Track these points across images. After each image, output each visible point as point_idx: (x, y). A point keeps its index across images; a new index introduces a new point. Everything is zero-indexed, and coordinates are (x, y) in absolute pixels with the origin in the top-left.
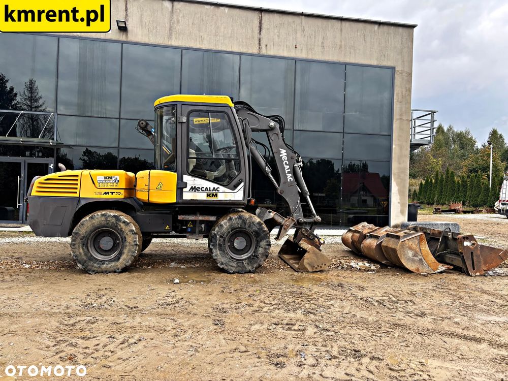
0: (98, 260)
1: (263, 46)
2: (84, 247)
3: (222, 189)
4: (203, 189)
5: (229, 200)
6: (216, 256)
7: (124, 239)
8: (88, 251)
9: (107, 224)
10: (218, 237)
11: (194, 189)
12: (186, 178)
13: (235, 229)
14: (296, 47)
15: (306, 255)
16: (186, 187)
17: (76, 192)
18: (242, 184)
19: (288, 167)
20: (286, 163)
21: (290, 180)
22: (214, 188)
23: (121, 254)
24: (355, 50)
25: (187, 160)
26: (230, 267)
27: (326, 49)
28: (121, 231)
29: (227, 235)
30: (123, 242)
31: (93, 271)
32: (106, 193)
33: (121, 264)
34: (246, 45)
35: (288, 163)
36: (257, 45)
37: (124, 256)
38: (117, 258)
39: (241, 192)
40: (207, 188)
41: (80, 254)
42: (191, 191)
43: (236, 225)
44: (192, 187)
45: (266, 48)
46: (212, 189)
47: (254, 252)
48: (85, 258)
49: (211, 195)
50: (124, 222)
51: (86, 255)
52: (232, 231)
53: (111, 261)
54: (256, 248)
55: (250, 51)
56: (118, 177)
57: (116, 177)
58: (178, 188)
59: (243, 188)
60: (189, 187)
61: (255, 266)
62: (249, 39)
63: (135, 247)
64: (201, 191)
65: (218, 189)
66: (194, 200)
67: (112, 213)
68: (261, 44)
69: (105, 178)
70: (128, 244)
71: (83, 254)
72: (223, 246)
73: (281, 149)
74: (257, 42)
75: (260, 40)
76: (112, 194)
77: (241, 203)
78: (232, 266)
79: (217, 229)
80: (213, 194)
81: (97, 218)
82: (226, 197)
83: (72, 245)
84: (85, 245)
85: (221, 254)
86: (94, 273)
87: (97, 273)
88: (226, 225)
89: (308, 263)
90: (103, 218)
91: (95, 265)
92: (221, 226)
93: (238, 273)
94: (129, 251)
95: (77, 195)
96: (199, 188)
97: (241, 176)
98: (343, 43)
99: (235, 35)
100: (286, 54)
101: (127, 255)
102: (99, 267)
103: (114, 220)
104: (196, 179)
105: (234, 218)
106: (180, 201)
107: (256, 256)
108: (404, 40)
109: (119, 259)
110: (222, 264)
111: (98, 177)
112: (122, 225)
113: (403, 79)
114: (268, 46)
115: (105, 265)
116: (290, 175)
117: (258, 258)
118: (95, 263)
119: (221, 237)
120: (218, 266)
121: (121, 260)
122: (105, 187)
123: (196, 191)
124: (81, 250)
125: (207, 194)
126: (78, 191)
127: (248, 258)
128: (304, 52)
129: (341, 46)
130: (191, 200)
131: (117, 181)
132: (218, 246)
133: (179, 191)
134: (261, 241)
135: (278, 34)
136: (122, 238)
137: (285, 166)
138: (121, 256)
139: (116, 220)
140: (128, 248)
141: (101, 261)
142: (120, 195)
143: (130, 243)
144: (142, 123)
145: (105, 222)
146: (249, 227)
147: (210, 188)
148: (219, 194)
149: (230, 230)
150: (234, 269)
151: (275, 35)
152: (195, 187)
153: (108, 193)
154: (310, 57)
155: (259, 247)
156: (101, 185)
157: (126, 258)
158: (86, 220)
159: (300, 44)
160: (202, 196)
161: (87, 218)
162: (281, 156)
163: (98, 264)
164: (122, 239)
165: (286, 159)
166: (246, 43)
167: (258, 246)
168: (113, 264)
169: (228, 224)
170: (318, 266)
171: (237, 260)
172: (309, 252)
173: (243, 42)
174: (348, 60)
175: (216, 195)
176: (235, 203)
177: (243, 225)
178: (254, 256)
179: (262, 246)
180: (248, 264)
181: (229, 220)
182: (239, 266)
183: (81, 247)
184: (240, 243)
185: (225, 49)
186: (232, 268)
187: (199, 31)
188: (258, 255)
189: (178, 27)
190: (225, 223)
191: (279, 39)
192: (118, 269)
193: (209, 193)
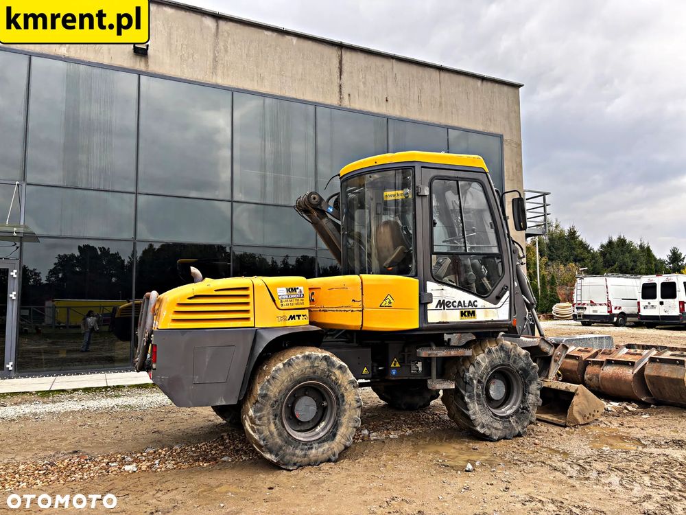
0: (299, 441)
1: (345, 96)
2: (277, 421)
3: (481, 302)
4: (455, 303)
5: (491, 321)
6: (474, 414)
7: (340, 399)
8: (284, 427)
9: (314, 372)
10: (475, 382)
11: (442, 304)
12: (431, 286)
13: (495, 367)
14: (387, 101)
15: (575, 399)
16: (431, 302)
17: (248, 319)
18: (507, 294)
22: (470, 302)
23: (336, 425)
24: (457, 110)
25: (431, 257)
26: (494, 431)
27: (423, 106)
28: (336, 384)
29: (486, 379)
30: (338, 404)
31: (295, 464)
32: (292, 318)
33: (336, 445)
34: (323, 92)
36: (338, 94)
37: (342, 431)
38: (332, 435)
39: (507, 307)
40: (460, 302)
41: (272, 434)
42: (438, 308)
43: (497, 361)
44: (440, 301)
45: (350, 99)
46: (467, 303)
47: (522, 402)
48: (279, 441)
49: (466, 314)
50: (341, 368)
51: (280, 435)
52: (491, 371)
53: (321, 441)
54: (524, 395)
55: (328, 102)
58: (421, 304)
59: (508, 300)
60: (435, 302)
62: (327, 84)
64: (452, 307)
65: (476, 303)
66: (444, 323)
67: (318, 352)
68: (342, 93)
70: (347, 407)
71: (275, 433)
72: (481, 396)
74: (337, 89)
75: (340, 86)
76: (299, 318)
78: (496, 429)
79: (472, 369)
80: (469, 312)
81: (298, 364)
82: (486, 316)
84: (278, 416)
85: (480, 410)
86: (295, 467)
87: (301, 466)
88: (485, 362)
89: (579, 412)
90: (307, 364)
91: (298, 452)
92: (478, 363)
93: (505, 438)
94: (351, 418)
95: (250, 324)
96: (450, 302)
97: (505, 281)
98: (443, 100)
99: (308, 77)
100: (374, 109)
101: (347, 428)
102: (305, 455)
103: (324, 365)
105: (493, 349)
106: (425, 325)
107: (526, 409)
108: (510, 102)
109: (335, 435)
110: (483, 426)
111: (279, 289)
112: (338, 372)
113: (512, 151)
114: (352, 96)
115: (314, 451)
117: (528, 411)
118: (296, 448)
119: (479, 382)
120: (477, 432)
121: (338, 438)
122: (290, 307)
123: (446, 308)
124: (272, 427)
125: (462, 312)
126: (250, 315)
127: (516, 412)
128: (397, 107)
129: (441, 104)
130: (440, 323)
131: (302, 296)
132: (475, 398)
133: (422, 308)
134: (531, 383)
135: (363, 80)
136: (337, 396)
138: (337, 430)
139: (328, 365)
140: (347, 414)
141: (306, 443)
142: (306, 320)
143: (350, 404)
144: (314, 198)
145: (311, 370)
146: (514, 362)
147: (464, 301)
148: (477, 312)
149: (489, 369)
150: (499, 434)
151: (360, 81)
152: (444, 301)
153: (294, 317)
154: (405, 115)
155: (529, 393)
156: (283, 303)
157: (345, 434)
158: (279, 369)
159: (392, 97)
160: (453, 316)
161: (280, 365)
163: (302, 450)
164: (337, 399)
166: (323, 89)
167: (525, 392)
168: (326, 446)
169: (487, 360)
170: (590, 414)
171: (500, 417)
172: (577, 395)
173: (318, 87)
174: (450, 122)
175: (474, 313)
176: (501, 324)
177: (506, 360)
178: (523, 409)
179: (534, 392)
180: (517, 422)
181: (488, 353)
182: (505, 428)
183: (272, 421)
184: (497, 389)
185: (294, 96)
186: (497, 432)
187: (257, 67)
188: (529, 407)
189: (226, 58)
190: (483, 359)
191: (365, 87)
192: (334, 455)
193: (464, 311)
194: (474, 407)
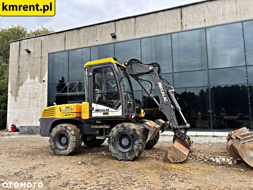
1: (184, 26)
2: (54, 142)
3: (111, 109)
4: (101, 110)
5: (114, 116)
6: (111, 149)
7: (69, 139)
8: (56, 144)
9: (62, 130)
10: (111, 138)
11: (97, 111)
12: (93, 105)
14: (205, 21)
15: (169, 151)
16: (93, 110)
17: (53, 116)
18: (121, 106)
19: (164, 93)
20: (162, 91)
21: (166, 101)
22: (107, 109)
24: (248, 12)
25: (93, 95)
26: (118, 157)
27: (226, 16)
28: (68, 134)
29: (116, 137)
31: (57, 154)
32: (66, 115)
33: (68, 151)
34: (174, 28)
35: (163, 91)
36: (180, 27)
37: (69, 147)
39: (121, 111)
40: (103, 110)
42: (96, 112)
43: (121, 131)
45: (186, 27)
46: (105, 110)
47: (132, 148)
48: (54, 147)
49: (105, 114)
50: (69, 130)
51: (54, 146)
52: (119, 134)
53: (64, 149)
54: (133, 145)
55: (176, 31)
56: (72, 107)
57: (71, 107)
58: (89, 111)
59: (121, 108)
61: (133, 156)
62: (175, 24)
63: (73, 142)
64: (100, 112)
65: (109, 110)
66: (97, 117)
67: (64, 125)
68: (183, 25)
69: (66, 108)
70: (70, 141)
71: (53, 145)
72: (114, 143)
73: (158, 83)
74: (180, 25)
75: (182, 23)
76: (69, 115)
77: (121, 117)
78: (119, 156)
79: (111, 133)
80: (106, 113)
81: (58, 128)
82: (113, 114)
83: (50, 141)
84: (54, 141)
85: (113, 148)
88: (115, 131)
90: (61, 128)
91: (58, 151)
92: (113, 131)
93: (123, 160)
94: (71, 144)
97: (120, 101)
98: (238, 9)
99: (168, 24)
100: (199, 26)
101: (70, 147)
103: (64, 129)
104: (98, 105)
105: (119, 126)
106: (91, 118)
107: (133, 151)
109: (67, 148)
110: (114, 154)
111: (63, 108)
112: (68, 131)
114: (187, 25)
115: (61, 152)
116: (166, 98)
117: (134, 152)
119: (113, 138)
120: (112, 156)
121: (68, 149)
122: (66, 112)
124: (53, 144)
125: (104, 113)
127: (129, 151)
128: (211, 22)
129: (237, 12)
130: (96, 117)
131: (72, 109)
132: (111, 143)
133: (90, 112)
134: (135, 141)
135: (192, 16)
137: (162, 92)
139: (66, 129)
140: (70, 143)
141: (60, 149)
142: (73, 116)
143: (71, 140)
146: (128, 132)
148: (109, 113)
149: (117, 134)
151: (191, 17)
152: (97, 109)
153: (67, 115)
154: (215, 24)
155: (135, 145)
156: (64, 111)
157: (70, 149)
159: (208, 18)
160: (101, 114)
161: (55, 128)
162: (159, 86)
163: (59, 151)
165: (162, 88)
166: (174, 27)
168: (65, 151)
169: (116, 130)
170: (178, 159)
171: (122, 152)
173: (172, 27)
174: (244, 19)
175: (108, 113)
176: (119, 117)
177: (124, 131)
178: (132, 150)
179: (136, 144)
180: (128, 155)
181: (116, 128)
182: (123, 156)
183: (52, 142)
184: (125, 142)
185: (162, 33)
186: (119, 157)
187: (149, 28)
188: (134, 150)
189: (138, 29)
190: (115, 130)
191: (193, 19)
192: (67, 154)
193: (104, 112)
194: (111, 147)
